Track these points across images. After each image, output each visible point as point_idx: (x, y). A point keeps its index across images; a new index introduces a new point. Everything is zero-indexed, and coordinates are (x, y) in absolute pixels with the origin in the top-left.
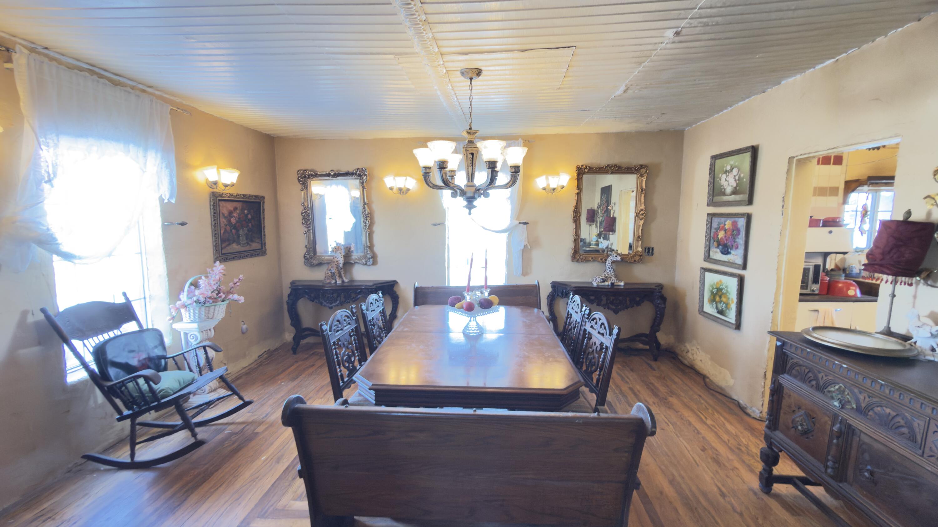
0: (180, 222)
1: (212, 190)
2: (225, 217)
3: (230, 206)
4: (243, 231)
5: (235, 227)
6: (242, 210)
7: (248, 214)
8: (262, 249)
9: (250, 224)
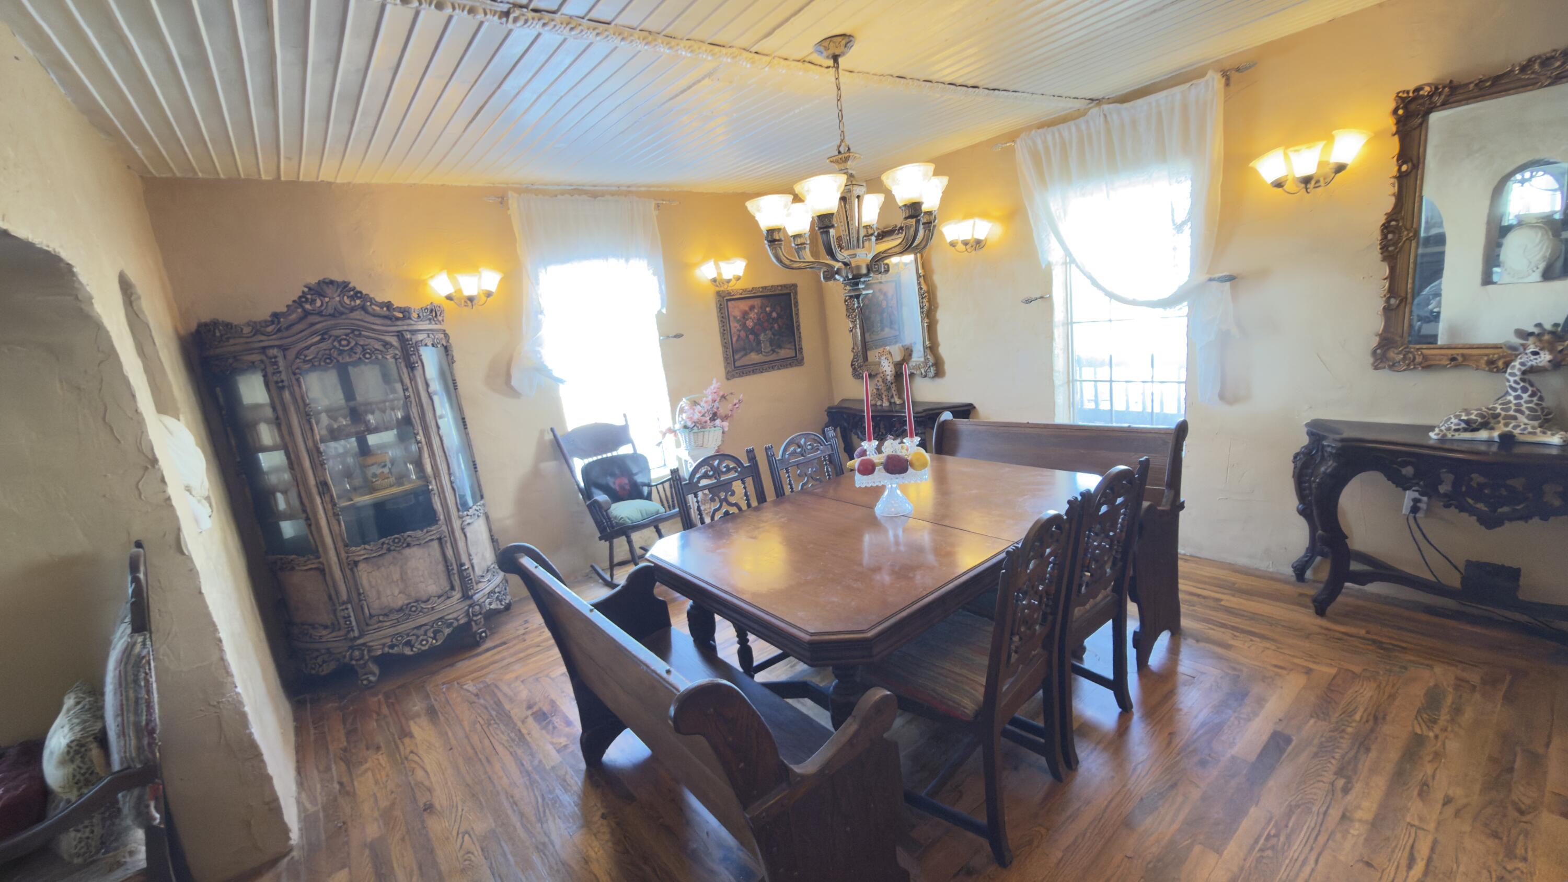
0: (674, 334)
1: (718, 289)
2: (738, 321)
3: (744, 305)
4: (766, 335)
5: (752, 331)
6: (762, 307)
7: (771, 312)
8: (796, 356)
9: (776, 326)
